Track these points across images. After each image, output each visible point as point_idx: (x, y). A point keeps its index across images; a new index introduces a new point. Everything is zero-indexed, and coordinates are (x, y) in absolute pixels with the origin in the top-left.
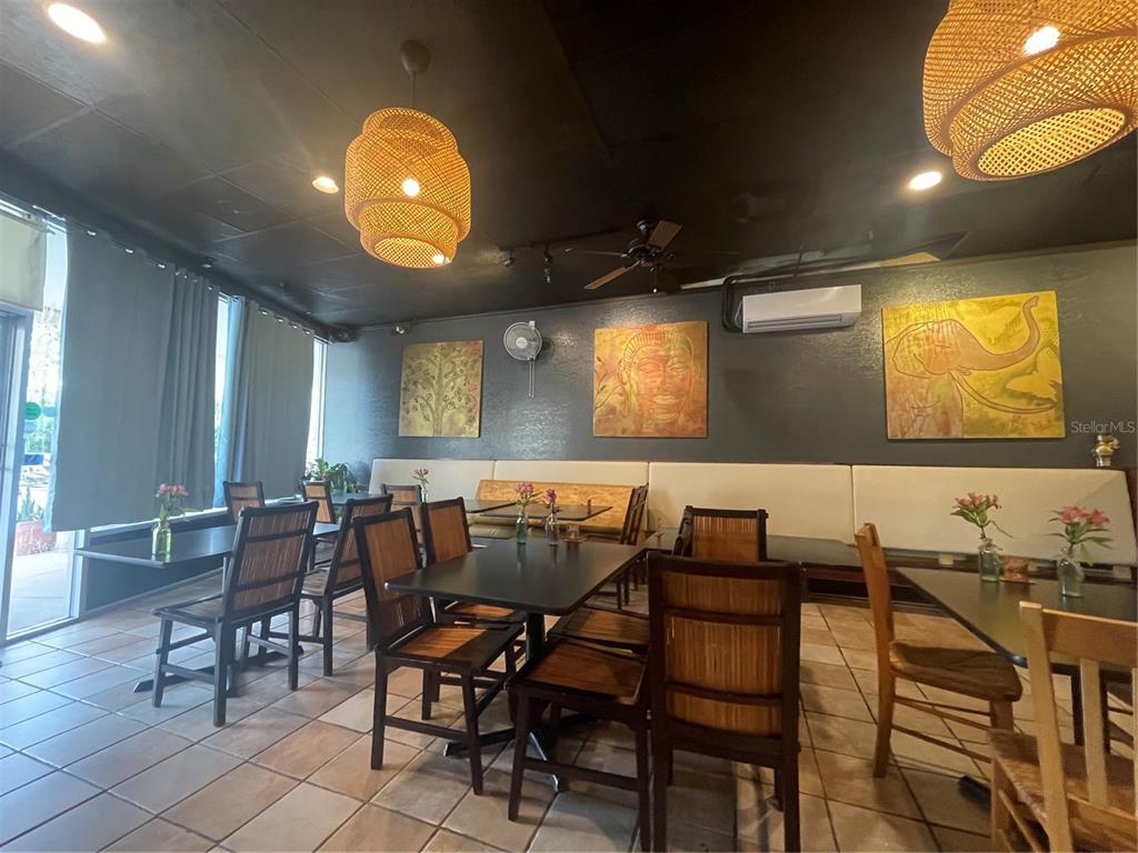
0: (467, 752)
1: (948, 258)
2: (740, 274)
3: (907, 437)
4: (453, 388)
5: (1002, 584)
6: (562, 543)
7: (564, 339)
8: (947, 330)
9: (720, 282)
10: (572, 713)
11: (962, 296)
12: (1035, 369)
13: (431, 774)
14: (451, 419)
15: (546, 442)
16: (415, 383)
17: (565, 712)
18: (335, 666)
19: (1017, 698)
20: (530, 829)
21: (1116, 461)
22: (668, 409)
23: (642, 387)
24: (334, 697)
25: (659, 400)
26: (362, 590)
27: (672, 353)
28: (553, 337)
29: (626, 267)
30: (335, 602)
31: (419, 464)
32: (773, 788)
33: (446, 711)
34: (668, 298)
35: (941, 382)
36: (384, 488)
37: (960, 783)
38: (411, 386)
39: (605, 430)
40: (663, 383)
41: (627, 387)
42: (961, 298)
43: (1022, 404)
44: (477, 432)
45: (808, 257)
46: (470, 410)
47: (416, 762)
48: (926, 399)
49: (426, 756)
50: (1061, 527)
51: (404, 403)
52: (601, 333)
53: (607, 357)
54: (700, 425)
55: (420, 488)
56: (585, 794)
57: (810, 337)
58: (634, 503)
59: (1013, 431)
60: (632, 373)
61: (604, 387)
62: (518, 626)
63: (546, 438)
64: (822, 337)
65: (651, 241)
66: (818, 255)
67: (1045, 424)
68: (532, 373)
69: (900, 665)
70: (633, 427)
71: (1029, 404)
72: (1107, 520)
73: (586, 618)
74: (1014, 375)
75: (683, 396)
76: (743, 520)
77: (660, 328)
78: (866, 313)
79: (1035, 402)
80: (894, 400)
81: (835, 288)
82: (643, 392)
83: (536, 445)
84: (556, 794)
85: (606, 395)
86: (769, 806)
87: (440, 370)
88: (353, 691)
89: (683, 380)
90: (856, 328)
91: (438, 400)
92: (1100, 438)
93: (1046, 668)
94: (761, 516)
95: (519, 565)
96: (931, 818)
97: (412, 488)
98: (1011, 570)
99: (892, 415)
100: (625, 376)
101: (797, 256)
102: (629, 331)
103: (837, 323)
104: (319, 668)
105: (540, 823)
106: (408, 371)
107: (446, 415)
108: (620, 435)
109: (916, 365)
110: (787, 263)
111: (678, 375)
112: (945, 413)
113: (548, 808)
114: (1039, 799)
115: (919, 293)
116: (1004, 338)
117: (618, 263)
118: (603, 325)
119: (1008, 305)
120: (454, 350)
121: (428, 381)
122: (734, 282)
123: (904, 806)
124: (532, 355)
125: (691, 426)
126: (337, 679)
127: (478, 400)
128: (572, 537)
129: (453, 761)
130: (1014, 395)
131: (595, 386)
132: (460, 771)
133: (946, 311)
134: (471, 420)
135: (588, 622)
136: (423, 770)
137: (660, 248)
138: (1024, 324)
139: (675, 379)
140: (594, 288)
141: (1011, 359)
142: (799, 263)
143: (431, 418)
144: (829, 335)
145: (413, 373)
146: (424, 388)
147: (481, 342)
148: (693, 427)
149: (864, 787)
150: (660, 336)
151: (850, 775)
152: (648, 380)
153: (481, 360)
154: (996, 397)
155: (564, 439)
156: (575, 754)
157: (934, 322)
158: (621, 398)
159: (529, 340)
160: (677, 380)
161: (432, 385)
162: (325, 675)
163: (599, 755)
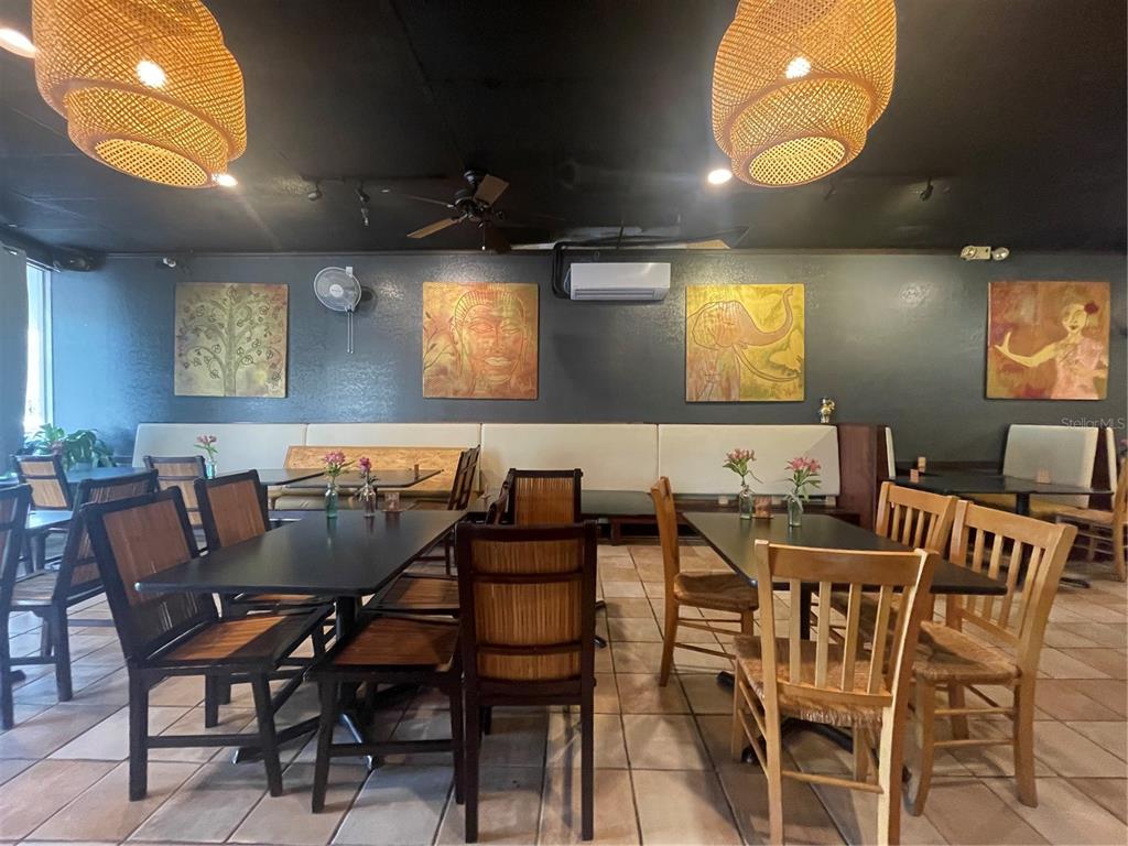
0: (260, 754)
1: (737, 247)
2: (568, 240)
3: (700, 400)
4: (249, 339)
5: (754, 520)
6: (379, 515)
7: (389, 290)
8: (732, 309)
9: (550, 246)
10: (389, 686)
11: (744, 281)
12: (788, 346)
13: (218, 787)
14: (249, 377)
15: (368, 403)
16: (196, 330)
17: (381, 687)
18: (76, 687)
19: (756, 608)
20: (338, 816)
21: (834, 419)
22: (500, 370)
23: (474, 347)
24: (76, 726)
25: (491, 361)
26: (104, 594)
27: (504, 314)
28: (375, 287)
29: (453, 218)
30: (70, 610)
31: (205, 430)
32: (579, 715)
33: (238, 712)
34: (499, 257)
35: (727, 353)
36: (150, 461)
37: (718, 678)
38: (189, 334)
39: (435, 391)
40: (496, 343)
41: (459, 346)
42: (743, 283)
43: (777, 374)
44: (284, 391)
45: (628, 232)
46: (274, 366)
47: (195, 780)
48: (715, 369)
49: (208, 769)
50: (791, 474)
51: (180, 355)
52: (430, 287)
53: (437, 314)
54: (530, 387)
55: (203, 459)
56: (402, 765)
57: (628, 308)
58: (464, 465)
59: (772, 395)
60: (464, 332)
61: (434, 345)
62: (328, 607)
63: (369, 400)
64: (639, 309)
65: (478, 193)
66: (637, 231)
67: (792, 391)
68: (350, 326)
69: (681, 594)
70: (465, 389)
71: (783, 373)
72: (819, 467)
73: (407, 589)
74: (774, 351)
75: (514, 358)
76: (561, 479)
77: (492, 287)
78: (674, 289)
79: (787, 372)
80: (692, 368)
81: (650, 264)
82: (475, 352)
83: (357, 407)
84: (370, 772)
85: (437, 354)
86: (575, 731)
87: (231, 316)
88: (104, 713)
89: (515, 342)
90: (665, 302)
91: (229, 353)
92: (824, 401)
93: (769, 587)
94: (577, 474)
95: (329, 542)
96: (697, 710)
97: (192, 460)
98: (760, 509)
99: (689, 381)
100: (456, 335)
101: (618, 230)
102: (460, 288)
103: (649, 297)
104: (53, 693)
105: (350, 806)
106: (185, 316)
107: (241, 371)
108: (452, 396)
109: (710, 338)
110: (613, 235)
111: (510, 337)
112: (728, 379)
113: (360, 790)
114: (760, 685)
115: (715, 275)
116: (770, 319)
117: (445, 214)
118: (432, 279)
119: (774, 292)
120: (251, 293)
121: (213, 329)
122: (563, 248)
123: (678, 706)
124: (350, 305)
125: (523, 388)
126: (79, 703)
127: (284, 353)
128: (392, 506)
129: (247, 766)
130: (775, 367)
131: (425, 344)
132: (252, 776)
133: (732, 293)
134: (274, 378)
135: (409, 593)
136: (204, 787)
137: (487, 204)
138: (783, 310)
139: (507, 341)
140: (420, 236)
141: (774, 337)
142: (621, 236)
143: (220, 373)
144: (643, 307)
145: (192, 318)
146: (209, 338)
147: (285, 286)
148: (526, 389)
149: (651, 697)
150: (491, 296)
151: (640, 690)
152: (480, 341)
153: (286, 307)
154: (762, 368)
155: (391, 400)
156: (393, 725)
157: (724, 302)
158: (453, 358)
159: (345, 289)
160: (509, 342)
161: (220, 334)
162: (61, 699)
163: (420, 721)
